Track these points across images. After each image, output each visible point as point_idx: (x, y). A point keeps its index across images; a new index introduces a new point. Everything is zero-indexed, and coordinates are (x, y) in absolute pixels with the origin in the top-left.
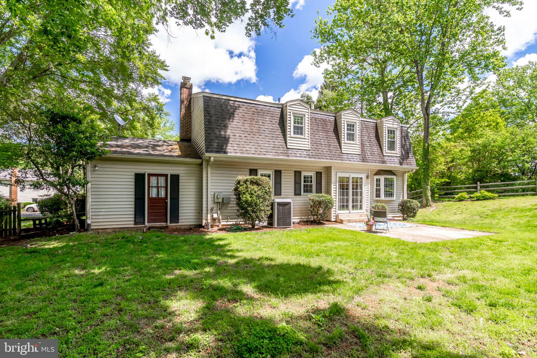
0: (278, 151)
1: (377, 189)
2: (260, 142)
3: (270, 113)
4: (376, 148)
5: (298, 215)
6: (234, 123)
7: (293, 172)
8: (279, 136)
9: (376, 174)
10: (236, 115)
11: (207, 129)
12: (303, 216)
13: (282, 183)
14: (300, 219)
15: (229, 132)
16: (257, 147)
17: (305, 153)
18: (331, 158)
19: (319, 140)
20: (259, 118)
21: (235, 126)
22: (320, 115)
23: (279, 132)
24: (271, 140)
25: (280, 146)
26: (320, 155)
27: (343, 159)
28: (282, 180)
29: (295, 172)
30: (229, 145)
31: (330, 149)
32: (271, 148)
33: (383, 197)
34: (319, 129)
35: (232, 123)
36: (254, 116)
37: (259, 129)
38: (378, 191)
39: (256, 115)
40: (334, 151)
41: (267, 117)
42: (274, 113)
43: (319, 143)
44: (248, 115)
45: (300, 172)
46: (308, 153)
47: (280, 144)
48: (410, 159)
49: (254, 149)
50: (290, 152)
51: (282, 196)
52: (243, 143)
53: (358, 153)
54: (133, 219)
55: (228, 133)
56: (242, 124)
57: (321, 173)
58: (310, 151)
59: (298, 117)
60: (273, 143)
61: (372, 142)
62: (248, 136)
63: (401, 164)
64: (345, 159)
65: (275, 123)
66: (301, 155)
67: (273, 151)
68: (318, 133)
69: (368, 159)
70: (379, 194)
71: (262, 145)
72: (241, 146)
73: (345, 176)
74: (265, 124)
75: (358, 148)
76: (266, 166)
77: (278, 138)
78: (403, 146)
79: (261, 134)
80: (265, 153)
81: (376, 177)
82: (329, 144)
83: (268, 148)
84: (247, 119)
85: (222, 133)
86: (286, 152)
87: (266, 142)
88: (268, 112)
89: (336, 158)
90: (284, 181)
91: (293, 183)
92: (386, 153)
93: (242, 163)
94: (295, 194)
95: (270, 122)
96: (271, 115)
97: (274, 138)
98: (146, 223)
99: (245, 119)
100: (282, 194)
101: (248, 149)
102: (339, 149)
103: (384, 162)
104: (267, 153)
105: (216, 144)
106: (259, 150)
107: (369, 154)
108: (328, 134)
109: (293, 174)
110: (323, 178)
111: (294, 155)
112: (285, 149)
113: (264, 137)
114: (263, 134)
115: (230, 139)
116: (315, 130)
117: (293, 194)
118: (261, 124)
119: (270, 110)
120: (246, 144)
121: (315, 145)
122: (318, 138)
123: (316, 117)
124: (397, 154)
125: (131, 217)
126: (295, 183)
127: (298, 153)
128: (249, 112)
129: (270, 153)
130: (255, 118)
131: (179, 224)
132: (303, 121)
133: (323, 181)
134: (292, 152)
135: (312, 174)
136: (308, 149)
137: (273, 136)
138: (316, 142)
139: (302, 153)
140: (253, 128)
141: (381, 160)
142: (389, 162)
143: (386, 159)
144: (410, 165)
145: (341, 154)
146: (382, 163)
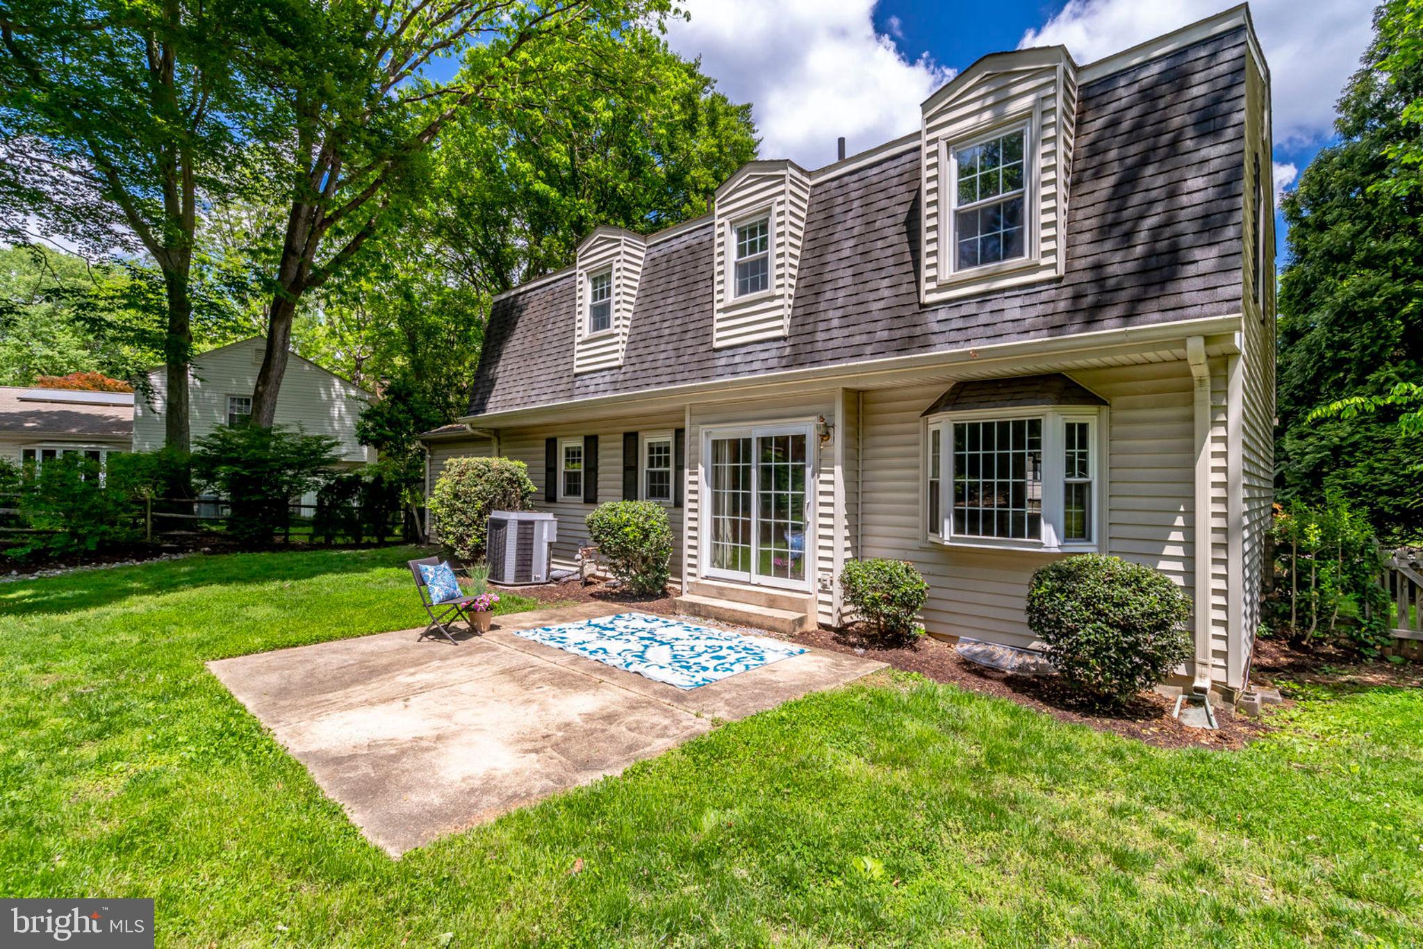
0: (557, 389)
2: (535, 374)
4: (886, 283)
7: (621, 437)
8: (570, 347)
9: (932, 409)
10: (519, 324)
13: (599, 469)
15: (500, 366)
16: (527, 387)
17: (608, 379)
18: (672, 377)
19: (658, 326)
20: (551, 315)
21: (512, 349)
24: (553, 363)
25: (565, 374)
27: (710, 372)
28: (599, 461)
29: (626, 436)
30: (493, 393)
31: (681, 344)
32: (549, 383)
33: (946, 531)
34: (671, 286)
36: (545, 311)
37: (544, 341)
39: (548, 309)
40: (690, 351)
43: (655, 334)
44: (537, 314)
45: (636, 435)
46: (615, 378)
47: (566, 367)
49: (521, 394)
50: (578, 384)
51: (598, 506)
53: (779, 333)
55: (498, 369)
56: (522, 341)
58: (623, 370)
59: (602, 277)
62: (523, 364)
64: (719, 371)
69: (821, 345)
71: (536, 379)
73: (741, 436)
74: (556, 325)
75: (784, 312)
76: (571, 429)
77: (567, 354)
79: (543, 353)
80: (535, 399)
82: (685, 328)
83: (543, 384)
84: (532, 326)
85: (492, 371)
86: (570, 386)
87: (544, 371)
89: (686, 375)
90: (604, 465)
91: (621, 468)
92: (941, 288)
95: (566, 316)
99: (529, 327)
100: (598, 499)
103: (912, 342)
105: (479, 397)
106: (528, 393)
107: (835, 323)
108: (693, 294)
109: (621, 444)
112: (571, 379)
113: (545, 359)
114: (546, 352)
115: (498, 381)
116: (656, 297)
118: (550, 326)
121: (641, 344)
122: (658, 319)
126: (625, 468)
127: (594, 382)
128: (539, 308)
130: (545, 317)
132: (612, 285)
134: (582, 384)
135: (670, 438)
136: (617, 363)
137: (562, 349)
138: (648, 335)
139: (600, 381)
140: (535, 343)
141: (897, 334)
142: (954, 336)
143: (932, 321)
144: (1156, 316)
145: (711, 355)
146: (901, 350)
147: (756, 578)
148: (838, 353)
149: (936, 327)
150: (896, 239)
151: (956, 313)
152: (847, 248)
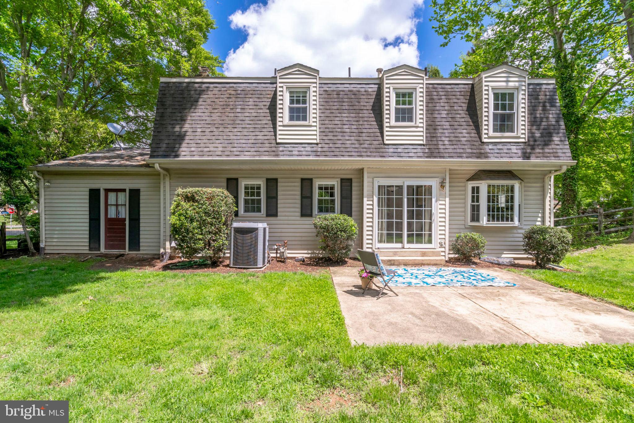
0: (260, 149)
1: (473, 207)
2: (232, 137)
3: (256, 92)
4: (465, 131)
5: (308, 247)
6: (197, 114)
7: (299, 180)
8: (266, 126)
9: (472, 179)
10: (200, 103)
11: (157, 126)
12: (317, 249)
13: (279, 197)
14: (311, 253)
15: (187, 127)
16: (226, 145)
17: (309, 149)
18: (359, 154)
19: (340, 126)
20: (237, 103)
21: (199, 118)
22: (348, 86)
23: (267, 120)
24: (251, 134)
25: (266, 142)
26: (338, 150)
27: (384, 154)
28: (279, 193)
29: (303, 180)
30: (184, 145)
31: (361, 138)
32: (249, 145)
33: (484, 221)
34: (344, 108)
35: (194, 114)
36: (230, 100)
37: (235, 118)
38: (475, 210)
39: (234, 99)
40: (368, 142)
41: (251, 100)
42: (264, 93)
43: (339, 130)
44: (221, 100)
45: (311, 180)
46: (315, 149)
47: (266, 138)
48: (553, 146)
49: (221, 149)
50: (281, 149)
51: (279, 218)
52: (206, 141)
53: (421, 142)
54: (88, 244)
55: (184, 130)
56: (209, 114)
57: (351, 180)
58: (320, 146)
59: (297, 92)
60: (254, 138)
61: (458, 119)
62: (215, 130)
63: (526, 156)
64: (390, 154)
65: (262, 107)
66: (301, 153)
67: (253, 149)
68: (339, 115)
69: (442, 151)
70: (478, 215)
71: (236, 141)
72: (202, 145)
73: (394, 184)
74: (246, 111)
75: (421, 134)
76: (252, 173)
77: (263, 130)
78: (534, 122)
79: (237, 126)
80: (238, 153)
81: (471, 185)
82: (360, 131)
83: (244, 145)
84: (217, 107)
85: (177, 129)
86: (274, 149)
87: (242, 137)
88: (254, 93)
89: (369, 154)
90: (283, 195)
91: (299, 197)
92: (489, 138)
93: (208, 170)
94: (303, 215)
95: (254, 107)
96: (257, 96)
97: (257, 130)
98: (103, 250)
99: (214, 107)
100: (279, 214)
101: (212, 149)
102: (380, 138)
103: (481, 155)
104: (242, 153)
105: (165, 145)
106: (229, 149)
107: (446, 143)
108: (361, 115)
109: (299, 184)
110: (354, 188)
111: (288, 153)
112: (273, 145)
113: (240, 130)
114: (240, 126)
115: (187, 138)
116: (334, 111)
117: (299, 214)
118: (238, 110)
119: (257, 89)
120: (211, 142)
121: (330, 134)
122: (339, 122)
123: (340, 89)
124: (519, 138)
125: (85, 241)
126: (303, 197)
127: (296, 149)
128: (222, 96)
129: (247, 153)
130: (231, 103)
131: (141, 252)
132: (308, 98)
133: (354, 193)
134: (285, 149)
135: (335, 183)
136: (315, 141)
137: (256, 126)
138: (334, 130)
139: (302, 149)
140: (225, 118)
141: (475, 151)
142: (496, 155)
143: (487, 148)
144: (553, 158)
145: (382, 146)
146: (478, 157)
147: (407, 245)
148: (451, 155)
149: (489, 151)
150: (465, 116)
151: (494, 147)
152: (444, 114)
